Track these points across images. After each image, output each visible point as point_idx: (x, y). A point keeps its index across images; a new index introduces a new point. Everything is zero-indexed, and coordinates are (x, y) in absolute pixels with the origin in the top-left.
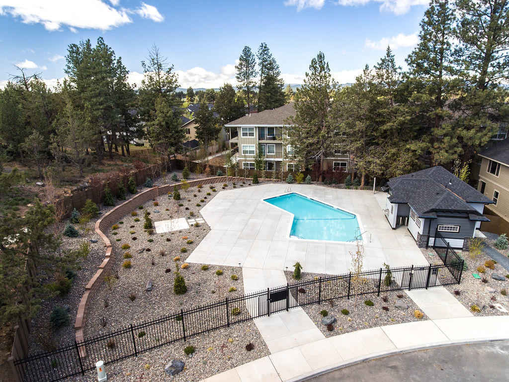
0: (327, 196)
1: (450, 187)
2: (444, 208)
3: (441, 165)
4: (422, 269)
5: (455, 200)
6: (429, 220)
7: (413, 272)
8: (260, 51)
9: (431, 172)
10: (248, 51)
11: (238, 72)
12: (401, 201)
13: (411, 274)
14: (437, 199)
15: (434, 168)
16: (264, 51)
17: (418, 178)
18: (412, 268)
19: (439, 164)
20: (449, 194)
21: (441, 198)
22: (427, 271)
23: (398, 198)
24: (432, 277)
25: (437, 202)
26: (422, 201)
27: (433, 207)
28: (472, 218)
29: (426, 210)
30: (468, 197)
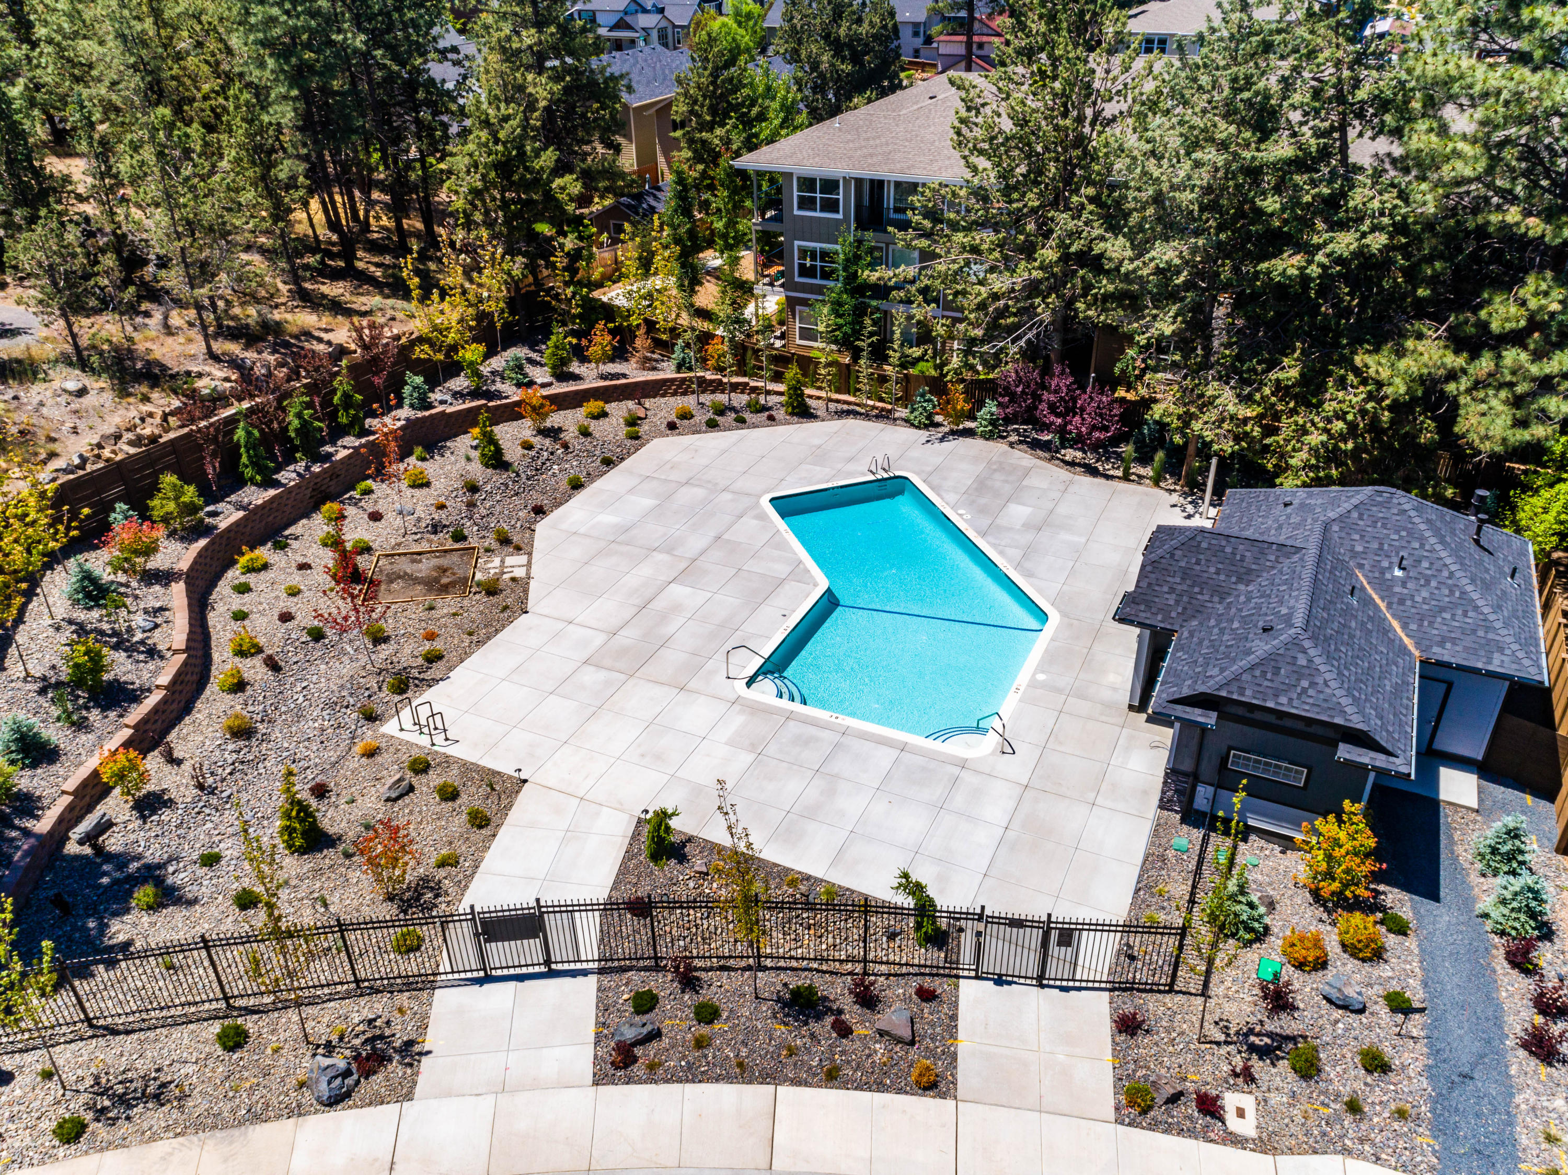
1: (1387, 588)
4: (1017, 924)
12: (1157, 620)
18: (981, 915)
22: (1034, 933)
26: (1210, 644)
27: (1210, 686)
28: (1345, 752)
29: (1186, 692)
30: (1441, 644)
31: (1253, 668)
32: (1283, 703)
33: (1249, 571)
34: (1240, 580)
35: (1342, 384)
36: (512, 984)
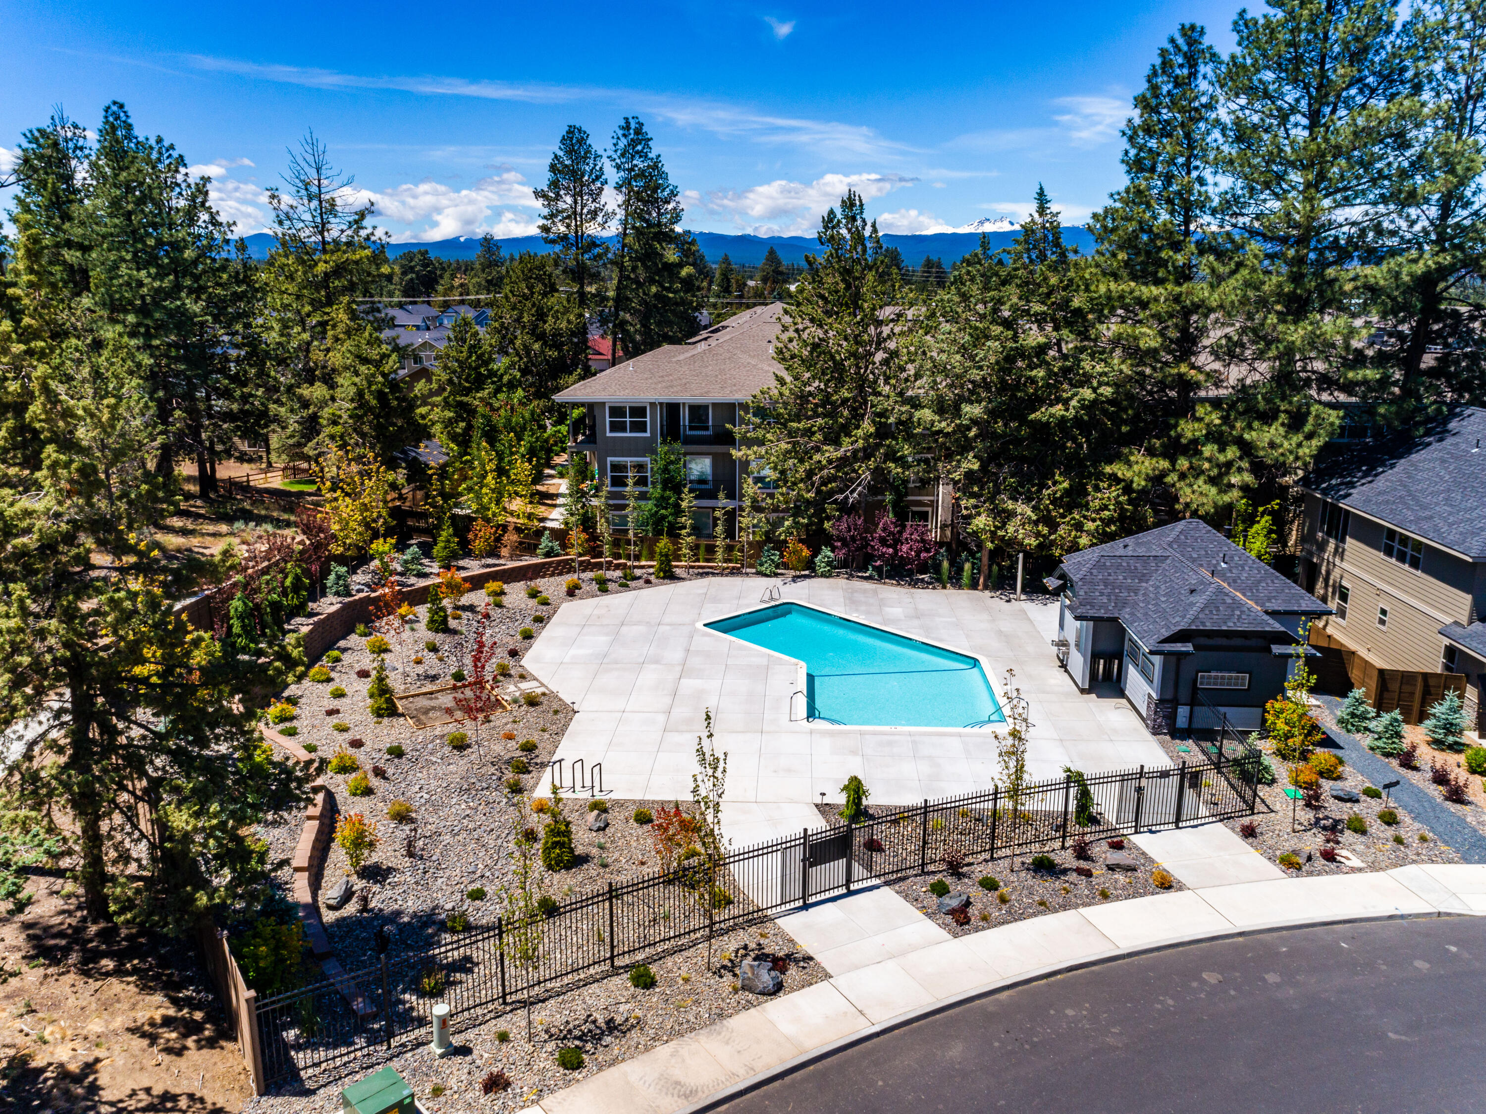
0: (888, 610)
1: (1222, 575)
2: (1209, 626)
3: (1200, 517)
4: (1165, 774)
5: (1237, 605)
6: (1173, 659)
7: (1144, 782)
8: (623, 143)
9: (1174, 534)
10: (582, 141)
11: (546, 212)
12: (1102, 613)
13: (1139, 790)
14: (1192, 604)
15: (1181, 525)
16: (633, 143)
17: (1141, 551)
18: (1141, 773)
19: (1195, 514)
20: (1220, 591)
21: (1199, 600)
22: (1175, 780)
23: (1093, 607)
24: (1189, 793)
25: (1192, 612)
26: (1155, 612)
27: (1183, 626)
28: (1277, 649)
29: (1166, 634)
30: (1269, 600)
31: (1202, 610)
32: (1230, 626)
33: (1144, 575)
34: (1141, 581)
35: (1097, 489)
36: (829, 905)
